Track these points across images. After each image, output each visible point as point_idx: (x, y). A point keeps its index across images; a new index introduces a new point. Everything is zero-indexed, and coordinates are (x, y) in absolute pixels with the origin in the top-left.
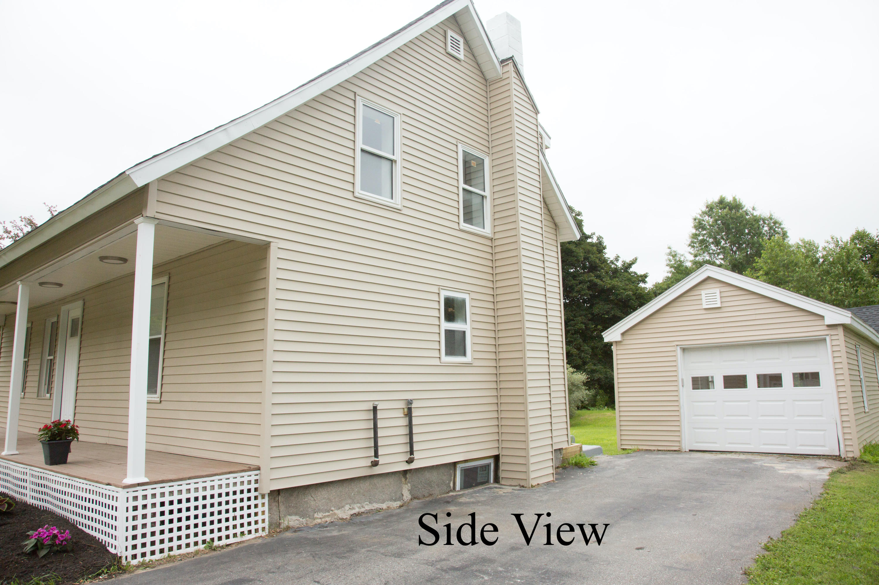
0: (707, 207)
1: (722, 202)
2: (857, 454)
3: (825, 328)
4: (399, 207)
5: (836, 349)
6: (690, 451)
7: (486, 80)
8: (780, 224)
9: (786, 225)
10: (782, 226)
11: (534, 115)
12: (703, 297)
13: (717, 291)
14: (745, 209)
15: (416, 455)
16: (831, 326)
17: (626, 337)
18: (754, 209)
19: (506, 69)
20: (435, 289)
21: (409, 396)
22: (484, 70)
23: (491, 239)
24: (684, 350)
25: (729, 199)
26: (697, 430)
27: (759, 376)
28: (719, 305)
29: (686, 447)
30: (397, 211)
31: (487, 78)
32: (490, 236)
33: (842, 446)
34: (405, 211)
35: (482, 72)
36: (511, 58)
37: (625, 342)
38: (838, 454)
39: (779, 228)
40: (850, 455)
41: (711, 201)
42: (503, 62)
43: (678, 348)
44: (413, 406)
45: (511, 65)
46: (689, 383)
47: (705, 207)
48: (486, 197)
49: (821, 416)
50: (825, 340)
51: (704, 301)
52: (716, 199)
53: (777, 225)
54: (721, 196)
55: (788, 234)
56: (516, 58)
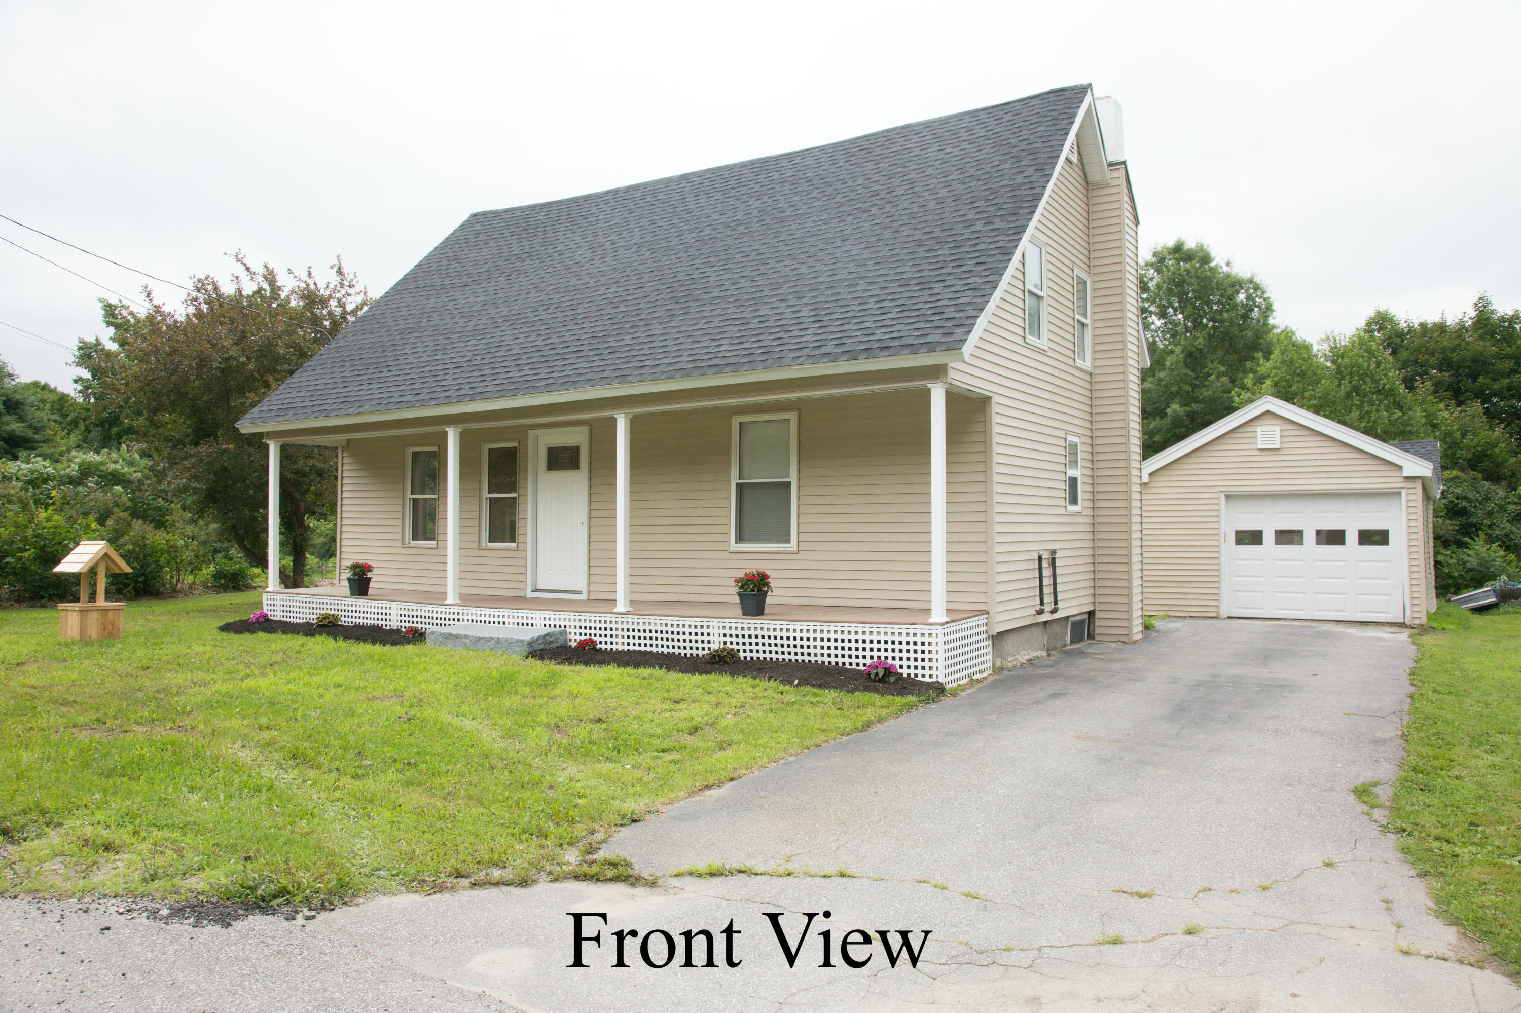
0: (1155, 255)
1: (1177, 248)
2: (1424, 621)
3: (1401, 480)
4: (1046, 348)
5: (1411, 504)
6: (1229, 617)
7: (1087, 183)
8: (1263, 293)
9: (1272, 293)
10: (1266, 296)
11: (1133, 227)
12: (1259, 434)
13: (1277, 429)
14: (1212, 265)
15: (1060, 605)
16: (1409, 479)
17: (1155, 478)
18: (1228, 264)
19: (1115, 174)
20: (1062, 434)
21: (1053, 547)
22: (1087, 171)
23: (1091, 375)
24: (1228, 497)
25: (1190, 244)
26: (1237, 594)
27: (1318, 532)
28: (1278, 446)
29: (1224, 613)
30: (1043, 352)
31: (1090, 179)
32: (1090, 370)
33: (1408, 612)
34: (1050, 353)
35: (1085, 174)
36: (1124, 163)
37: (1152, 485)
38: (1402, 621)
39: (1261, 297)
40: (1417, 622)
41: (1162, 244)
42: (1110, 165)
43: (1222, 495)
44: (1057, 556)
45: (1123, 171)
46: (1232, 538)
47: (1151, 254)
48: (1087, 325)
49: (1387, 579)
50: (1399, 493)
51: (1259, 440)
52: (1171, 243)
53: (1259, 293)
54: (1179, 241)
55: (1274, 307)
56: (1128, 164)
